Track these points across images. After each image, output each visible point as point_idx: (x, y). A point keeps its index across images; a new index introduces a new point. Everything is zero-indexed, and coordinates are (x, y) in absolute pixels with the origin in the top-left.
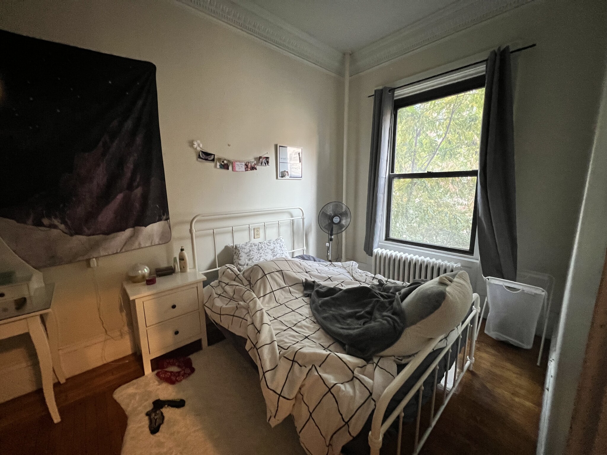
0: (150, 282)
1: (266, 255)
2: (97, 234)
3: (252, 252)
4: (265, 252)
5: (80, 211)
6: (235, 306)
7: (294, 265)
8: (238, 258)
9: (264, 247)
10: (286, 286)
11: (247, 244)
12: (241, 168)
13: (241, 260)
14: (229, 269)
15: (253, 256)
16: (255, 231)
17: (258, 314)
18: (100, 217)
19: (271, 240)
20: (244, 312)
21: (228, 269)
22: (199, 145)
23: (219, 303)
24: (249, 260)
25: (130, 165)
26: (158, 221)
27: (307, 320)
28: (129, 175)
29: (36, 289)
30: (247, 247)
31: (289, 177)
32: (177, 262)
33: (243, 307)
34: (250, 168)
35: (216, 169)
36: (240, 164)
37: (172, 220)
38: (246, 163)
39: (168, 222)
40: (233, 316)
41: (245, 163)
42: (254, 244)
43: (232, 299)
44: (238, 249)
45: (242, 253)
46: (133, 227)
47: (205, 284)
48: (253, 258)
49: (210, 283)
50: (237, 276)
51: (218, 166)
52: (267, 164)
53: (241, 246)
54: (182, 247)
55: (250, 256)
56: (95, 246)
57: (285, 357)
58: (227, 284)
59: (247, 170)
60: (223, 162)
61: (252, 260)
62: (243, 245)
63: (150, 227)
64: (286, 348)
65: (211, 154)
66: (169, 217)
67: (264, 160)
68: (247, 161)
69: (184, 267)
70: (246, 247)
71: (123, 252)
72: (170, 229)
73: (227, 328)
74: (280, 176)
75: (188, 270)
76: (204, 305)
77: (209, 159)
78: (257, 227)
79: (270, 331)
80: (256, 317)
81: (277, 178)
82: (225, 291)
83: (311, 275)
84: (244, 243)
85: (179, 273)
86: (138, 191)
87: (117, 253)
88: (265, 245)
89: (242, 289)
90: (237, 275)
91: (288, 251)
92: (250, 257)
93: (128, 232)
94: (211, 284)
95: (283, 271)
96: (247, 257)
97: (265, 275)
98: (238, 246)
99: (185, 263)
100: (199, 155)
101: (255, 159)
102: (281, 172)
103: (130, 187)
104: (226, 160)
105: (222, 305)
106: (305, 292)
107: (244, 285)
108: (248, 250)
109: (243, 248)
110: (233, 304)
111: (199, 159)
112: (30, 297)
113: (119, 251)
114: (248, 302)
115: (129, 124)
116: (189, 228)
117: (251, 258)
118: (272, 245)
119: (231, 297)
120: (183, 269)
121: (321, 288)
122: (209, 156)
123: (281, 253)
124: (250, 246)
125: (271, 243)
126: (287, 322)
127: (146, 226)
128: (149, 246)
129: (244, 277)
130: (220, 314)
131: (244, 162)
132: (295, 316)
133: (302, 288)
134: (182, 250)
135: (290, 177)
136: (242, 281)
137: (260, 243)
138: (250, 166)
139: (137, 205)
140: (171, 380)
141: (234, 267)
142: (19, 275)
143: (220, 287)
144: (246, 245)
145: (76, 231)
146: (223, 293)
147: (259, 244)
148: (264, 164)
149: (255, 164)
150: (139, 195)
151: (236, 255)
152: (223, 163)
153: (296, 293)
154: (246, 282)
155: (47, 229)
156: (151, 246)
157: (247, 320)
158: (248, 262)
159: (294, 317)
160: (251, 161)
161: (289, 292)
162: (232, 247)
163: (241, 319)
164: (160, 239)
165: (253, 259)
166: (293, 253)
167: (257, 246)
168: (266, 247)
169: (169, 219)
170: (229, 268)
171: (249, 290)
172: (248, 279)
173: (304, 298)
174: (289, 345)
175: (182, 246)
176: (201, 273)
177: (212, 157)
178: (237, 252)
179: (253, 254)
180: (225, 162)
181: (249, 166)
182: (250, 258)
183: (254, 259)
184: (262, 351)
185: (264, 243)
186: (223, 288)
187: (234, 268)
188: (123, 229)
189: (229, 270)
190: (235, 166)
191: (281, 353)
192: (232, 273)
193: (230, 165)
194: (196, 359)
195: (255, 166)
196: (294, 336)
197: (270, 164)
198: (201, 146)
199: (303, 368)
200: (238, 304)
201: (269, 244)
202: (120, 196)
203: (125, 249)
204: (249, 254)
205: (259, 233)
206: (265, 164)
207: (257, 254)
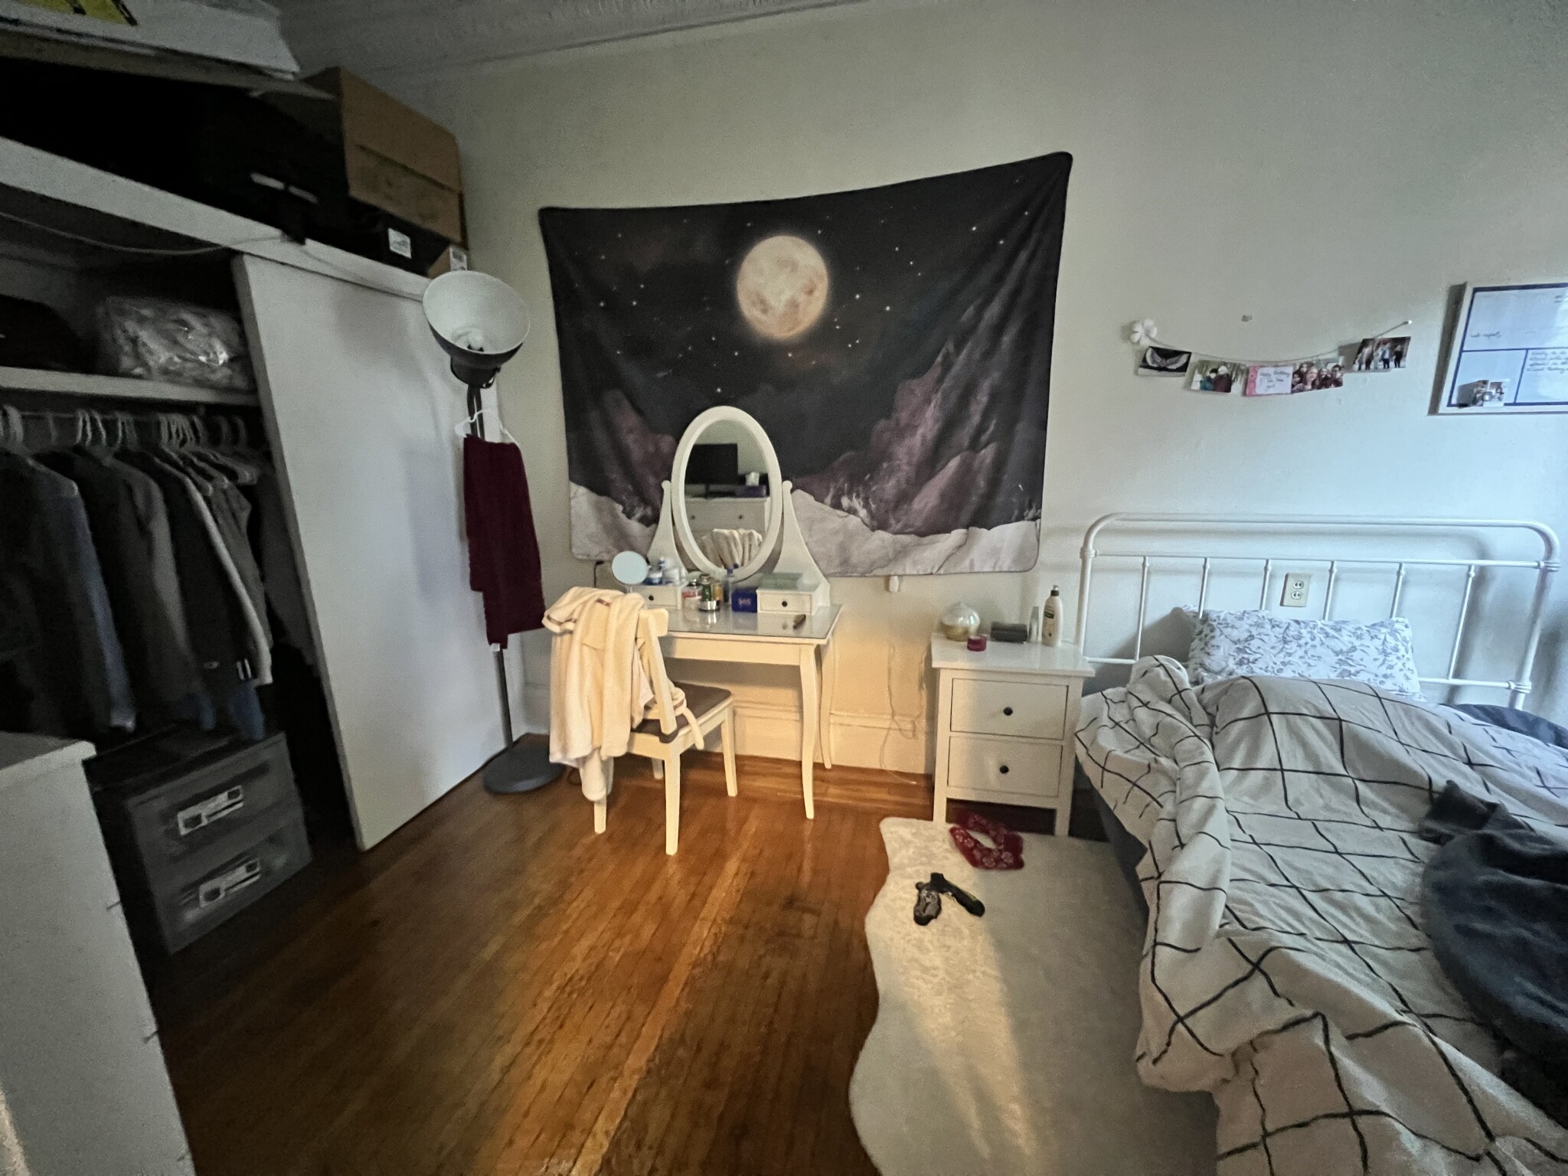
0: (976, 645)
1: (1309, 665)
2: (907, 533)
3: (1255, 644)
4: (1309, 654)
5: (890, 487)
6: (1146, 762)
7: (1413, 724)
8: (1203, 649)
9: (1307, 637)
10: (1343, 772)
11: (1246, 615)
12: (1278, 384)
13: (1212, 658)
14: (1162, 667)
15: (1258, 656)
16: (1291, 583)
17: (1199, 804)
18: (917, 500)
19: (1344, 622)
20: (1164, 785)
21: (1158, 666)
22: (1147, 334)
23: (1108, 740)
24: (1240, 663)
25: (982, 398)
26: (1017, 520)
27: (1383, 901)
28: (976, 419)
29: (820, 607)
30: (1244, 625)
31: (1501, 404)
32: (1037, 619)
33: (1164, 772)
34: (1313, 383)
35: (1188, 394)
36: (1276, 373)
37: (1045, 522)
38: (1301, 367)
39: (1036, 524)
40: (1135, 784)
41: (1298, 368)
42: (1270, 620)
43: (1143, 743)
44: (1210, 625)
45: (1223, 637)
46: (967, 527)
47: (1091, 686)
48: (1256, 660)
49: (1104, 690)
50: (1179, 692)
51: (1196, 386)
52: (1392, 364)
53: (1221, 618)
54: (1055, 587)
55: (1246, 653)
56: (901, 553)
57: (1230, 941)
58: (1145, 705)
59: (1301, 390)
60: (1215, 371)
61: (1251, 664)
62: (1229, 616)
63: (997, 530)
64: (1250, 925)
65: (1178, 353)
66: (1040, 513)
67: (1384, 351)
68: (1303, 361)
69: (1050, 635)
70: (1238, 624)
71: (940, 575)
72: (1038, 540)
73: (1112, 808)
74: (1454, 401)
75: (1059, 644)
76: (1076, 735)
77: (1170, 367)
78: (1298, 571)
79: (1218, 861)
80: (1190, 808)
81: (1434, 409)
82: (1134, 720)
83: (1488, 780)
84: (1237, 610)
85: (1039, 646)
86: (988, 454)
87: (931, 574)
88: (1315, 631)
89: (1180, 727)
90: (1180, 689)
91: (1419, 676)
92: (1246, 656)
93: (957, 535)
94: (1104, 692)
95: (1343, 723)
96: (1235, 654)
97: (1268, 714)
98: (1213, 616)
99: (1055, 626)
100: (1144, 360)
101: (1342, 350)
102: (1463, 388)
103: (975, 445)
104: (1225, 364)
105: (1113, 748)
106: (1431, 824)
107: (1192, 723)
108: (1246, 635)
109: (1228, 624)
110: (1143, 756)
111: (1142, 371)
112: (810, 616)
113: (934, 571)
114: (1182, 764)
115: (994, 310)
116: (1082, 545)
117: (1248, 660)
118: (1345, 638)
119: (1144, 739)
120: (1048, 638)
121: (1520, 839)
122: (1174, 359)
123: (1380, 674)
124: (1256, 622)
125: (1344, 632)
126: (1296, 869)
127: (989, 529)
128: (989, 572)
129: (1200, 701)
130: (1103, 768)
131: (1294, 365)
132: (1336, 868)
133: (1424, 809)
134: (1054, 593)
135: (1506, 404)
136: (1189, 709)
137: (1298, 622)
138: (1315, 376)
139: (982, 483)
140: (974, 855)
141: (1179, 668)
142: (806, 581)
143: (1125, 704)
144: (1241, 619)
145: (879, 523)
146: (1127, 723)
147: (1289, 624)
148: (1381, 365)
149: (1337, 366)
150: (988, 460)
151: (1201, 640)
152: (1213, 376)
153: (1385, 811)
154: (1201, 717)
155: (845, 514)
156: (992, 572)
157: (1161, 806)
158: (1235, 667)
159: (1330, 871)
160: (1320, 358)
161: (1354, 795)
162: (1192, 615)
163: (1149, 799)
164: (1016, 561)
165: (1253, 663)
166: (1454, 690)
167: (1282, 630)
168: (1318, 639)
169: (1040, 518)
170: (1161, 665)
171: (1198, 737)
172: (1209, 710)
173: (1412, 841)
174: (1262, 923)
175: (1055, 584)
176: (1088, 659)
177: (1183, 359)
178: (1206, 630)
179: (1259, 648)
180: (1223, 370)
181: (1308, 376)
182: (1243, 658)
183: (1260, 664)
184: (1170, 892)
185: (1311, 624)
186: (1131, 710)
187: (1177, 670)
188: (947, 530)
189: (1161, 671)
190: (1254, 382)
191: (1227, 927)
192: (1168, 679)
193: (1236, 377)
194: (1033, 845)
195: (1338, 375)
196: (1297, 916)
197: (1407, 361)
198: (1154, 334)
199: (1283, 1002)
200: (1156, 761)
201: (1332, 633)
202: (953, 464)
203: (946, 571)
204: (1246, 645)
205: (1303, 590)
206: (1386, 362)
207: (1274, 652)
